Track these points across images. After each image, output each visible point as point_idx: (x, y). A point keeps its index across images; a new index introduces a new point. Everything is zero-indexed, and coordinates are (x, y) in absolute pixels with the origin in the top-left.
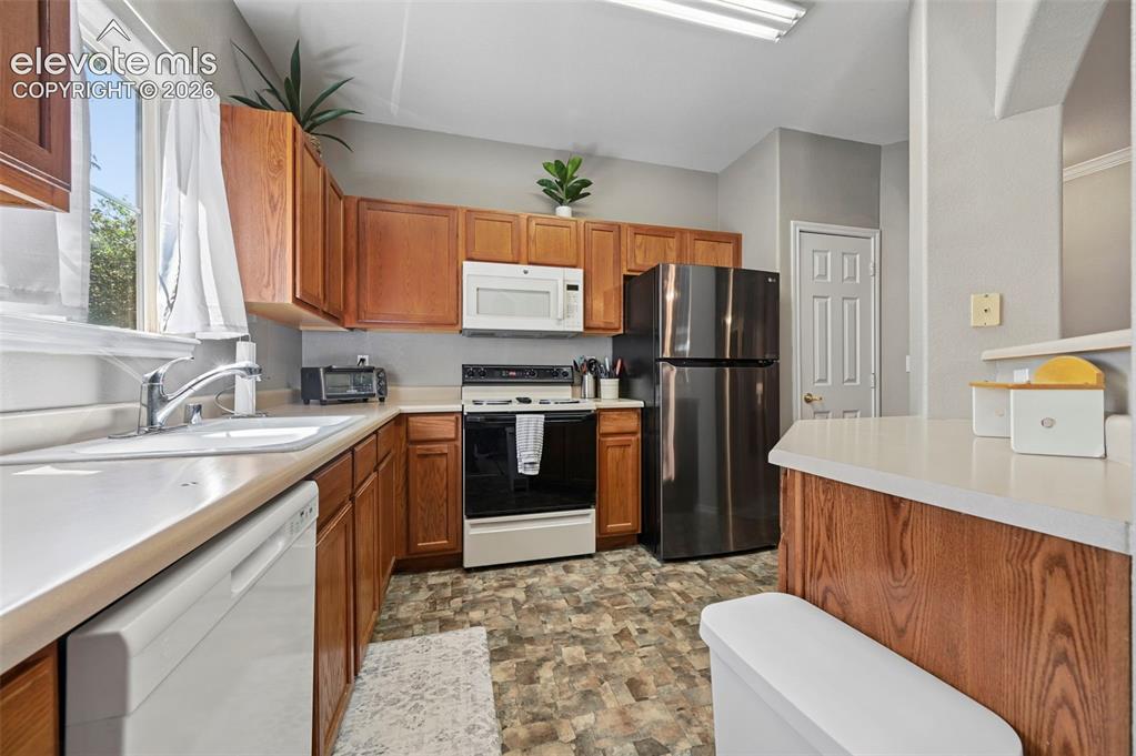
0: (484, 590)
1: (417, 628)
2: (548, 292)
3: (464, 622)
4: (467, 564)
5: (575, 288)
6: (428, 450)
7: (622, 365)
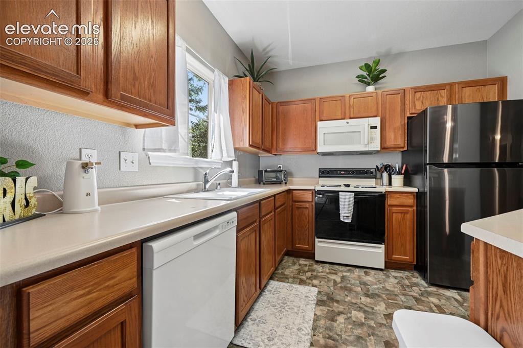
0: (322, 272)
1: (291, 280)
2: (360, 132)
3: (310, 283)
4: (317, 258)
5: (375, 127)
6: (301, 205)
7: (406, 167)
